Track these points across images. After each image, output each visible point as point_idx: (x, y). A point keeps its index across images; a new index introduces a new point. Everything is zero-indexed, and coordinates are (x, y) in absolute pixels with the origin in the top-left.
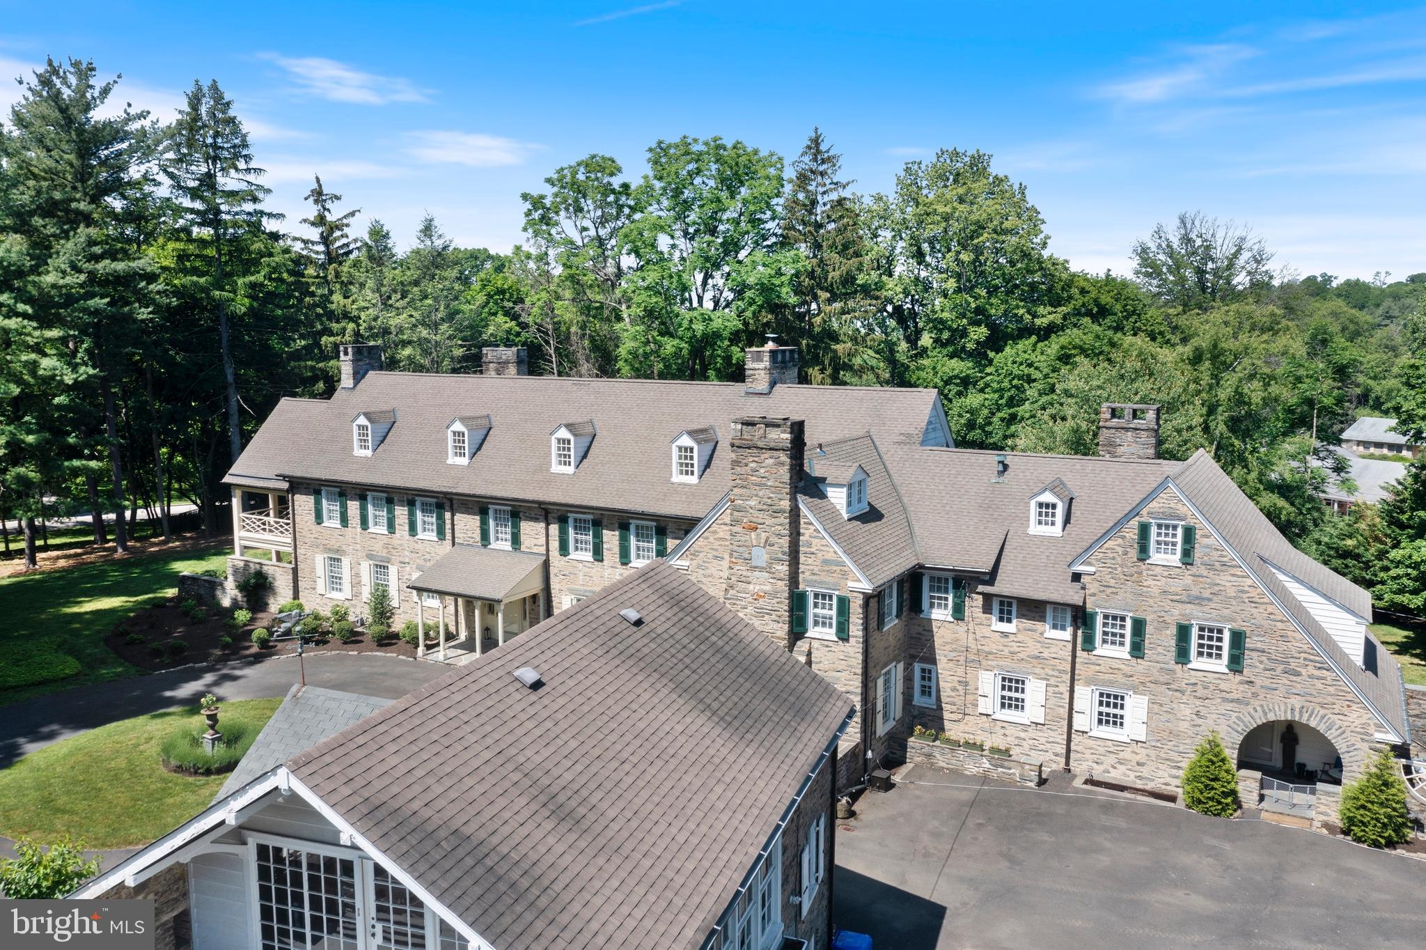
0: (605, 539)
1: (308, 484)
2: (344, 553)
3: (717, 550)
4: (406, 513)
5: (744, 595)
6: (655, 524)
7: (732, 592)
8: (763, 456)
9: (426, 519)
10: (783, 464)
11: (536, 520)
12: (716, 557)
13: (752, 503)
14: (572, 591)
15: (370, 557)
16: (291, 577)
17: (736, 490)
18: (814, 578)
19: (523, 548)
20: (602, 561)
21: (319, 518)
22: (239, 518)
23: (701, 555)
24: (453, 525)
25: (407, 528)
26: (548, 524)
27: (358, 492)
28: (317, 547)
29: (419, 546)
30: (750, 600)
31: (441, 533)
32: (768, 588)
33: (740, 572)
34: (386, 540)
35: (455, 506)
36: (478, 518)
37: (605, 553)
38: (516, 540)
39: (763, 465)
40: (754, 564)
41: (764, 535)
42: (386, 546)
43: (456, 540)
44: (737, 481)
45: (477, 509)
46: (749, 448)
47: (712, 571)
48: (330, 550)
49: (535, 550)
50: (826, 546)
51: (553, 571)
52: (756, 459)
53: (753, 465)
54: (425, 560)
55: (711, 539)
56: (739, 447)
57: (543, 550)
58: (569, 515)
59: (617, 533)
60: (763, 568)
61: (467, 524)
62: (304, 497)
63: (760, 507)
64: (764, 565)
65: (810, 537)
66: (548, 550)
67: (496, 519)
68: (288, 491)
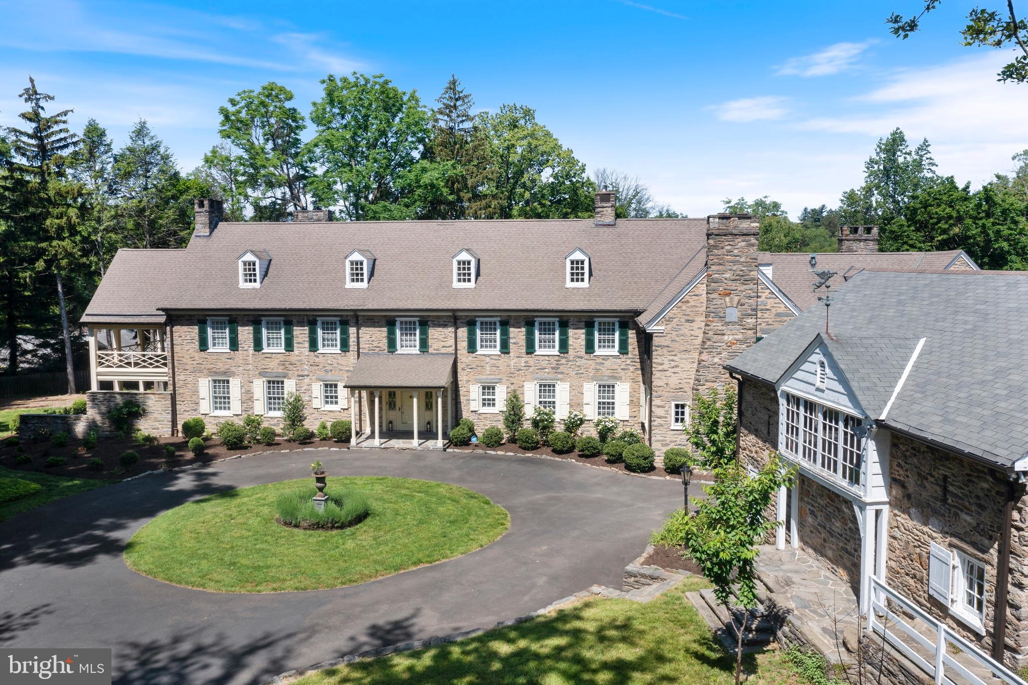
0: (511, 335)
1: (190, 316)
2: (233, 374)
3: (689, 315)
4: (307, 332)
5: (720, 344)
6: (557, 319)
7: (708, 343)
8: (737, 241)
9: (326, 336)
10: (753, 245)
11: (445, 326)
12: (688, 321)
13: (727, 275)
14: (478, 381)
15: (262, 374)
16: (169, 402)
17: (713, 268)
18: (770, 327)
19: (431, 350)
20: (508, 353)
21: (203, 345)
22: (96, 354)
23: (675, 320)
24: (358, 338)
25: (307, 345)
26: (457, 328)
27: (251, 318)
28: (201, 372)
29: (320, 359)
30: (725, 347)
31: (345, 346)
32: (740, 337)
33: (716, 328)
34: (282, 358)
35: (360, 322)
36: (385, 329)
37: (511, 346)
38: (424, 344)
39: (737, 247)
40: (727, 320)
41: (736, 299)
42: (282, 363)
43: (361, 351)
44: (715, 260)
45: (384, 322)
46: (725, 235)
47: (685, 331)
48: (216, 373)
49: (443, 351)
50: (779, 303)
51: (460, 366)
52: (731, 243)
53: (729, 248)
54: (326, 371)
55: (684, 308)
56: (716, 235)
57: (451, 350)
58: (477, 319)
59: (523, 329)
60: (735, 322)
61: (374, 337)
62: (185, 328)
63: (734, 278)
64: (736, 320)
65: (766, 298)
66: (456, 349)
67: (401, 329)
68: (165, 324)
